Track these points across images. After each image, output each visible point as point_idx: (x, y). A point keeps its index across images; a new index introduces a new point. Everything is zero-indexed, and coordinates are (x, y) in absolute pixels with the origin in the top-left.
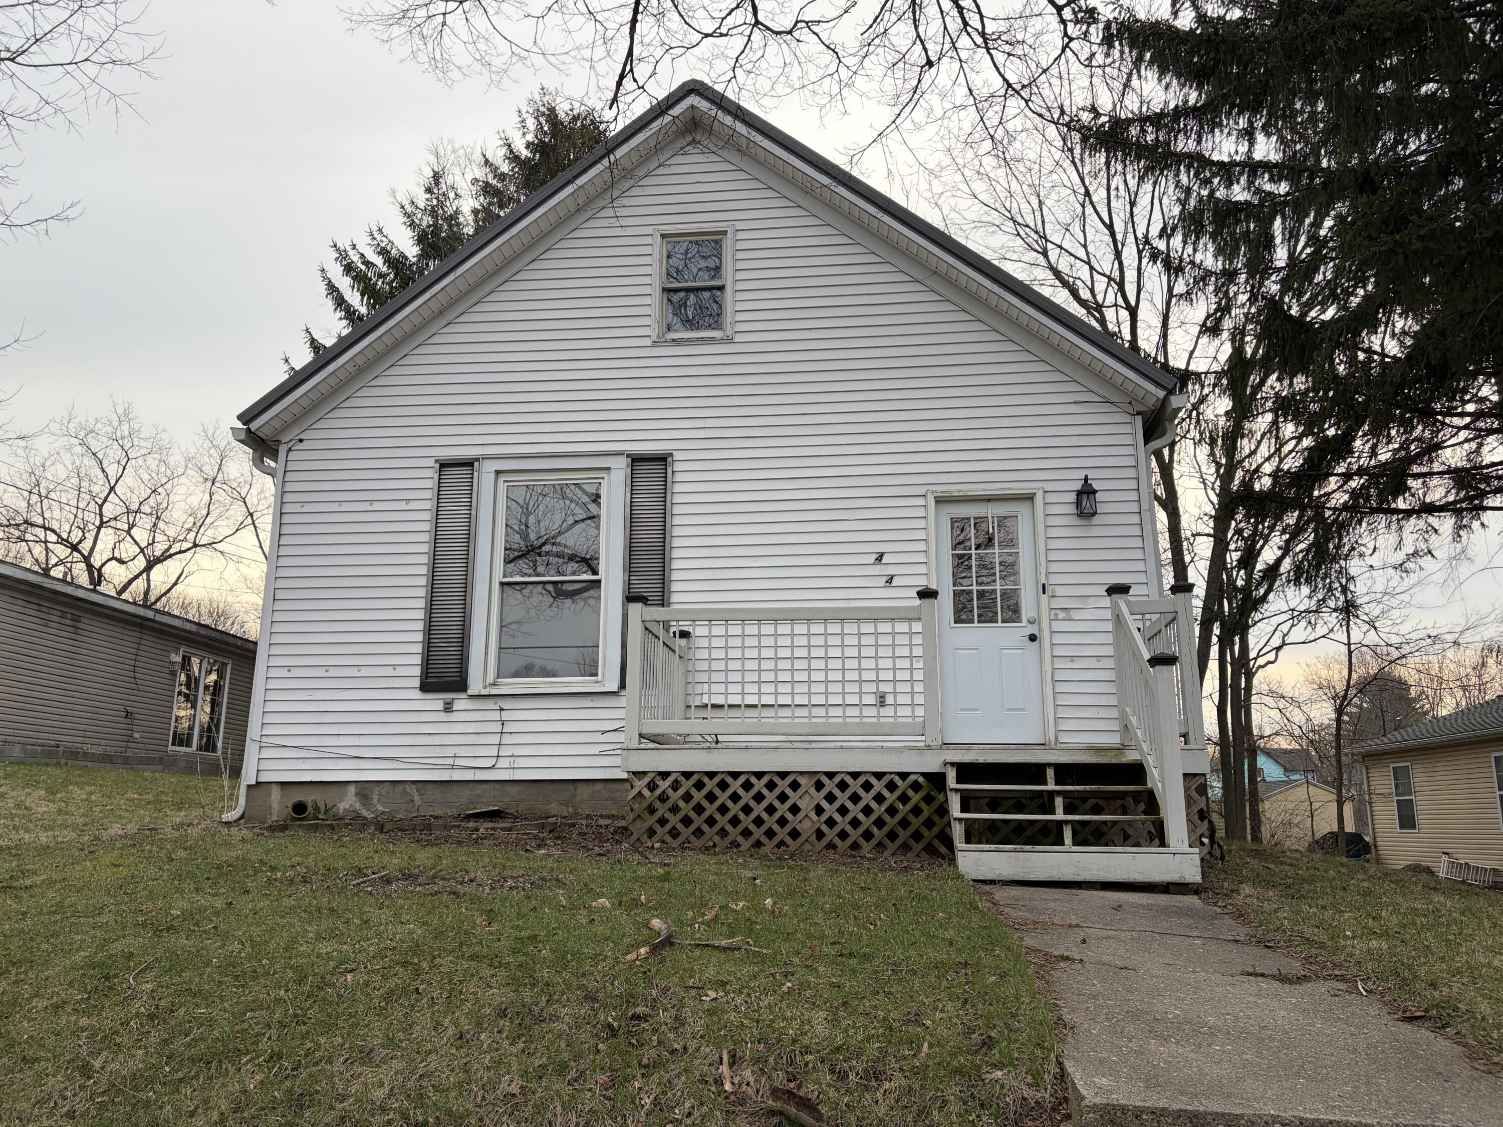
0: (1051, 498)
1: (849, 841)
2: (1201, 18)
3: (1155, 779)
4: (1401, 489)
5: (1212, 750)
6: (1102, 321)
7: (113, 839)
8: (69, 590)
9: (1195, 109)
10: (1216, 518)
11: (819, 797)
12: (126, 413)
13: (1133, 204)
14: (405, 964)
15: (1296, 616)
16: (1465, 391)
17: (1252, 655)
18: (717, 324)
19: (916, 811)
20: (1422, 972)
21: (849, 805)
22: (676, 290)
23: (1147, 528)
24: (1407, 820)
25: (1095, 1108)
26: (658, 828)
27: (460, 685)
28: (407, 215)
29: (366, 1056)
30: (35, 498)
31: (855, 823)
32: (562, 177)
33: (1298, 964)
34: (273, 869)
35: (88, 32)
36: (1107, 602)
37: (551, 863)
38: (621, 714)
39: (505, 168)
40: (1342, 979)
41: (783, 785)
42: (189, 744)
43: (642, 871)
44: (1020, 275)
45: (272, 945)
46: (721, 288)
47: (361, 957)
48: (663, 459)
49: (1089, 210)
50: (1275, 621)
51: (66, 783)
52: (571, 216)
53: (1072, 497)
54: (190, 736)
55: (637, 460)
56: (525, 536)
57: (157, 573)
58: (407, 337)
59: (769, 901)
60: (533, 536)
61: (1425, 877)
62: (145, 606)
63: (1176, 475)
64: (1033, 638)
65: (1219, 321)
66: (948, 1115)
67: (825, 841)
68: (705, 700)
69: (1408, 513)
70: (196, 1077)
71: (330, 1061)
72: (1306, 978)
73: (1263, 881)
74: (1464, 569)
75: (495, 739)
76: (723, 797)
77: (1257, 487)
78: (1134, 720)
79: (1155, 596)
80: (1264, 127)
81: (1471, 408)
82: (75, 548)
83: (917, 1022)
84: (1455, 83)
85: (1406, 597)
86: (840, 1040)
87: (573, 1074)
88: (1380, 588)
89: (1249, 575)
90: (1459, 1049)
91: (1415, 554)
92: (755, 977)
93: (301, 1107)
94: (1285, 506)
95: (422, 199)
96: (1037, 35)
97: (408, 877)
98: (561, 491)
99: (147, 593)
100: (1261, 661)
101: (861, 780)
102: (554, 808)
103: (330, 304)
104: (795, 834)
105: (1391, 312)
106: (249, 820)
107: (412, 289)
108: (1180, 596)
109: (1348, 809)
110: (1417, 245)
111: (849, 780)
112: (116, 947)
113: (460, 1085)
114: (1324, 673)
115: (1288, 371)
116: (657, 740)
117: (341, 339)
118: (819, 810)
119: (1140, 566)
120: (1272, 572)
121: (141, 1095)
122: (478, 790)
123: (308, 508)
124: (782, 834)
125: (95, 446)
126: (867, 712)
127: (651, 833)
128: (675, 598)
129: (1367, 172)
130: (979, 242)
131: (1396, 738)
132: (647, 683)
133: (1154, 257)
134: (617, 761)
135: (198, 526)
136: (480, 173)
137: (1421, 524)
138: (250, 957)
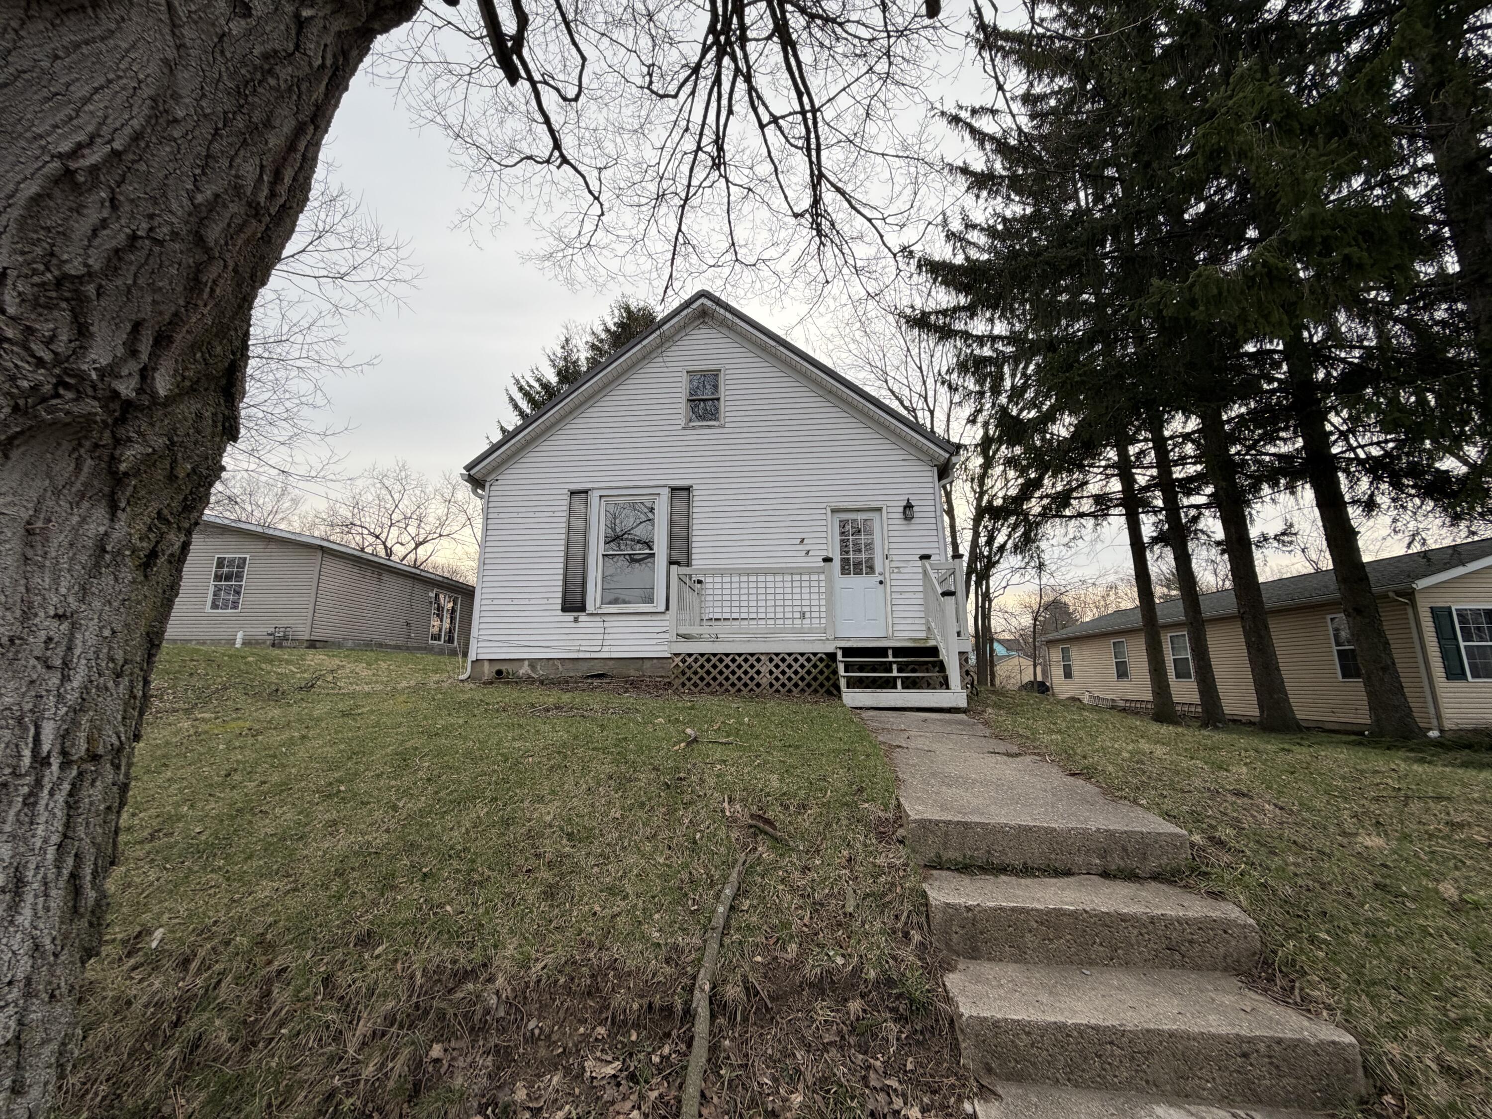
0: (890, 510)
1: (786, 688)
2: (967, 258)
3: (943, 655)
4: (1067, 504)
5: (973, 640)
6: (916, 417)
7: (404, 689)
8: (376, 559)
9: (964, 307)
10: (974, 520)
11: (771, 666)
12: (404, 466)
13: (932, 356)
14: (559, 753)
15: (1014, 571)
16: (1100, 454)
17: (991, 591)
18: (716, 419)
19: (821, 672)
20: (1079, 751)
21: (787, 670)
22: (694, 400)
23: (940, 526)
24: (1068, 674)
25: (915, 821)
26: (687, 682)
27: (583, 609)
28: (551, 360)
29: (541, 799)
30: (356, 511)
31: (790, 679)
32: (633, 342)
33: (1016, 748)
34: (487, 704)
35: (382, 264)
36: (919, 563)
37: (632, 700)
38: (667, 623)
39: (603, 336)
40: (1038, 754)
41: (752, 660)
42: (439, 640)
43: (680, 705)
44: (873, 394)
45: (490, 743)
46: (718, 399)
47: (536, 749)
48: (687, 489)
49: (909, 359)
50: (1003, 573)
51: (377, 660)
52: (639, 361)
53: (901, 509)
54: (440, 635)
55: (674, 489)
56: (614, 530)
57: (420, 550)
58: (553, 425)
59: (746, 719)
60: (618, 530)
61: (1078, 703)
62: (415, 567)
63: (953, 497)
64: (881, 582)
65: (976, 417)
66: (841, 826)
67: (774, 688)
68: (711, 616)
69: (1071, 517)
70: (453, 810)
71: (522, 802)
72: (1020, 755)
73: (998, 706)
74: (1099, 546)
75: (601, 636)
76: (721, 666)
77: (995, 504)
78: (933, 624)
79: (943, 561)
80: (999, 318)
81: (1103, 463)
82: (377, 537)
83: (825, 780)
84: (1097, 294)
85: (1069, 561)
86: (785, 789)
87: (647, 808)
88: (1056, 556)
89: (991, 549)
90: (1098, 789)
91: (1074, 538)
92: (741, 758)
93: (508, 825)
94: (1009, 514)
95: (559, 352)
96: (884, 268)
97: (558, 708)
98: (633, 506)
99: (415, 561)
100: (996, 594)
101: (793, 657)
102: (632, 672)
103: (511, 408)
104: (758, 685)
105: (1063, 413)
106: (473, 679)
107: (555, 400)
108: (957, 560)
109: (1039, 669)
110: (1077, 379)
111: (786, 657)
112: (409, 744)
113: (590, 813)
114: (1027, 600)
115: (1011, 444)
116: (686, 637)
117: (517, 427)
118: (771, 673)
119: (936, 545)
120: (1002, 548)
121: (425, 820)
122: (592, 663)
123: (501, 516)
124: (752, 685)
125: (387, 483)
126: (796, 621)
127: (683, 685)
128: (694, 562)
129: (1051, 342)
130: (850, 376)
131: (1063, 633)
132: (680, 608)
133: (943, 383)
134: (666, 648)
135: (442, 525)
136: (590, 339)
137: (1077, 523)
138: (479, 749)
